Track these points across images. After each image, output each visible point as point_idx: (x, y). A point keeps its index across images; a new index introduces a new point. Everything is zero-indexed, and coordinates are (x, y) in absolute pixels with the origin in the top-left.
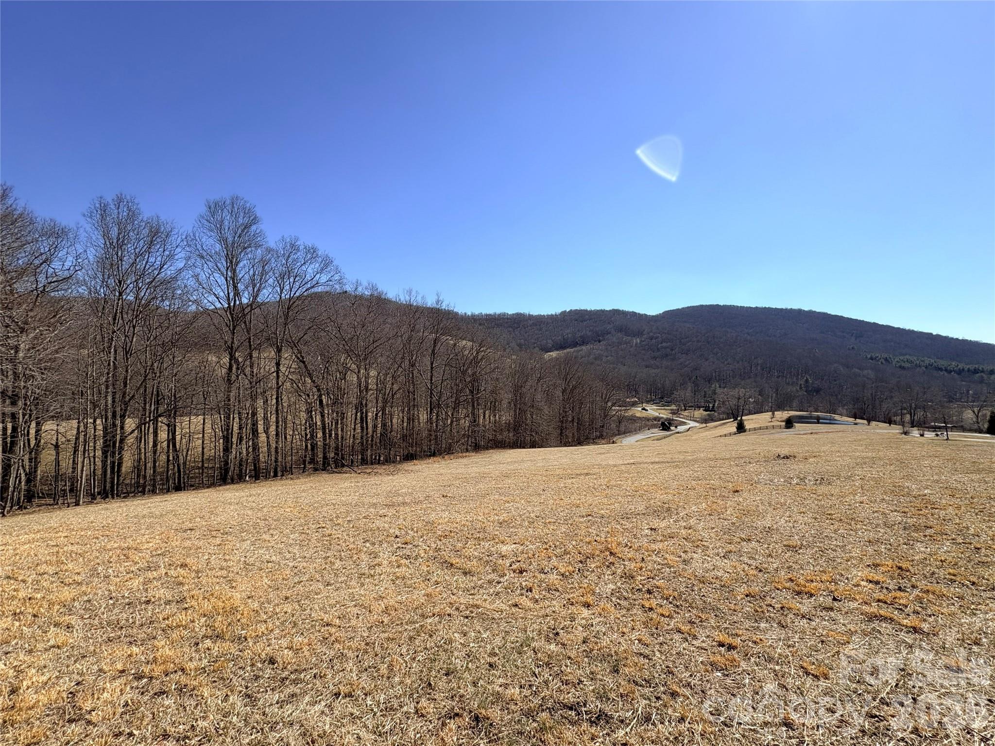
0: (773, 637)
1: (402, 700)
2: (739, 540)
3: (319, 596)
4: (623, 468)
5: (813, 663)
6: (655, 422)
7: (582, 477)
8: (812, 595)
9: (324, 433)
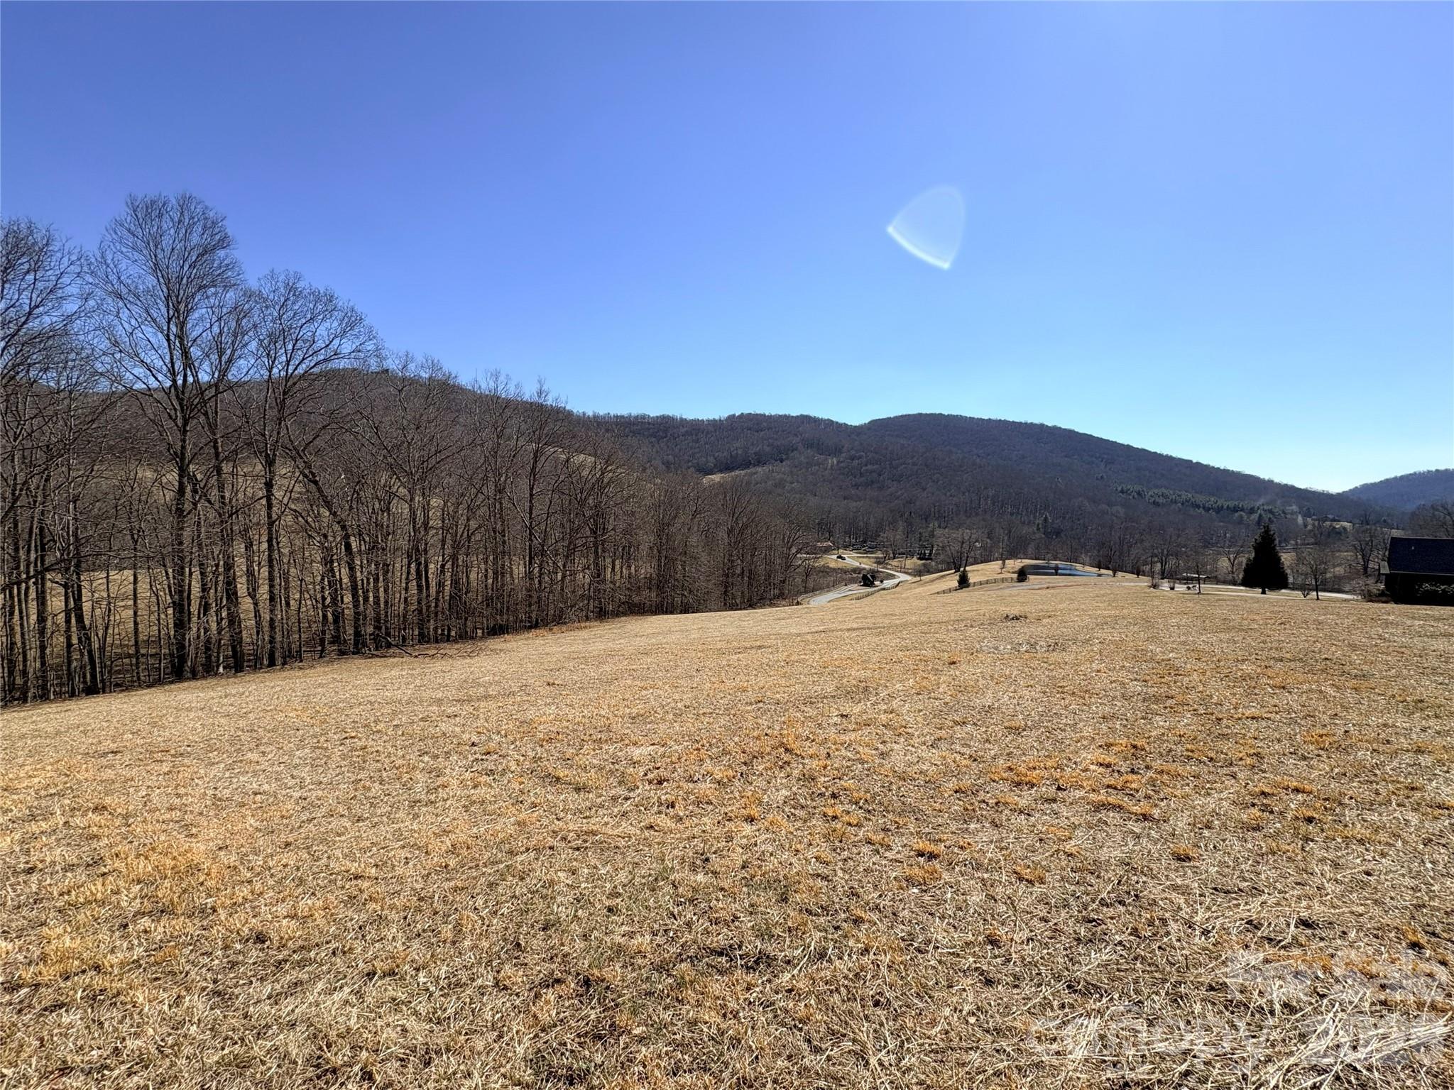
0: (985, 839)
1: (475, 970)
2: (951, 724)
3: (343, 838)
4: (809, 637)
5: (1029, 867)
6: (855, 575)
7: (753, 651)
8: (1033, 786)
9: (355, 595)
